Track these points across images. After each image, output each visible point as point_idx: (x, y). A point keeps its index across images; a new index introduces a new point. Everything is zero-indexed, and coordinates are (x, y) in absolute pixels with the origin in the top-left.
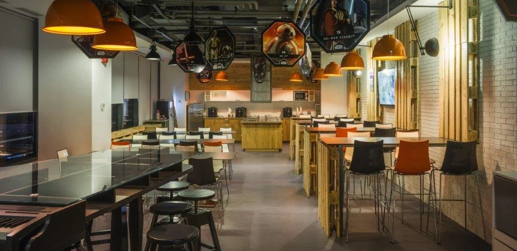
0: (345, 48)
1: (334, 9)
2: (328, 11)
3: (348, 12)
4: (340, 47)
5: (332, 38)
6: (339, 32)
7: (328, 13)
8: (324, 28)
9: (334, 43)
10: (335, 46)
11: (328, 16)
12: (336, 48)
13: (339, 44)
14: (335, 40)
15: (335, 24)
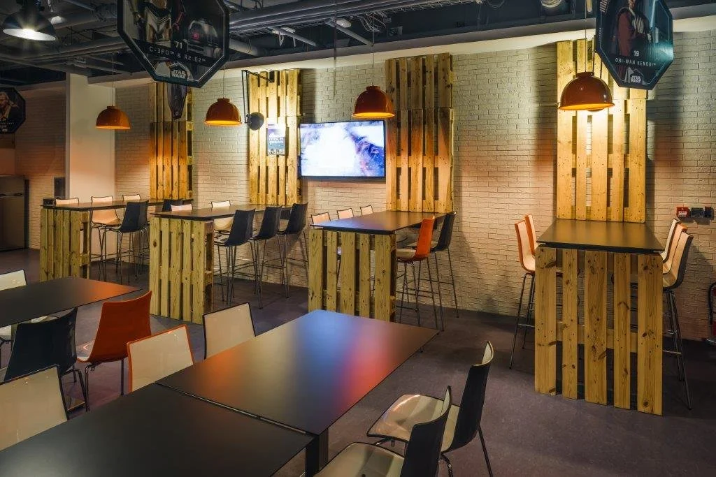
0: (644, 83)
1: (631, 11)
2: (623, 11)
3: (649, 23)
4: (638, 80)
5: (627, 61)
6: (637, 53)
7: (623, 16)
8: (617, 39)
9: (630, 71)
10: (631, 76)
11: (623, 20)
12: (632, 80)
13: (636, 74)
14: (632, 67)
15: (633, 38)
